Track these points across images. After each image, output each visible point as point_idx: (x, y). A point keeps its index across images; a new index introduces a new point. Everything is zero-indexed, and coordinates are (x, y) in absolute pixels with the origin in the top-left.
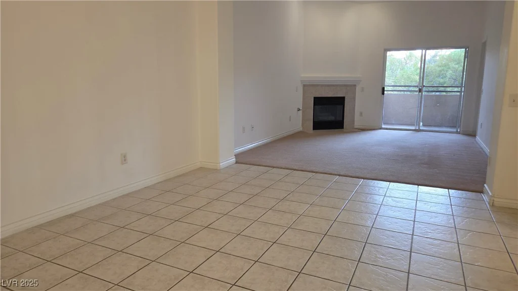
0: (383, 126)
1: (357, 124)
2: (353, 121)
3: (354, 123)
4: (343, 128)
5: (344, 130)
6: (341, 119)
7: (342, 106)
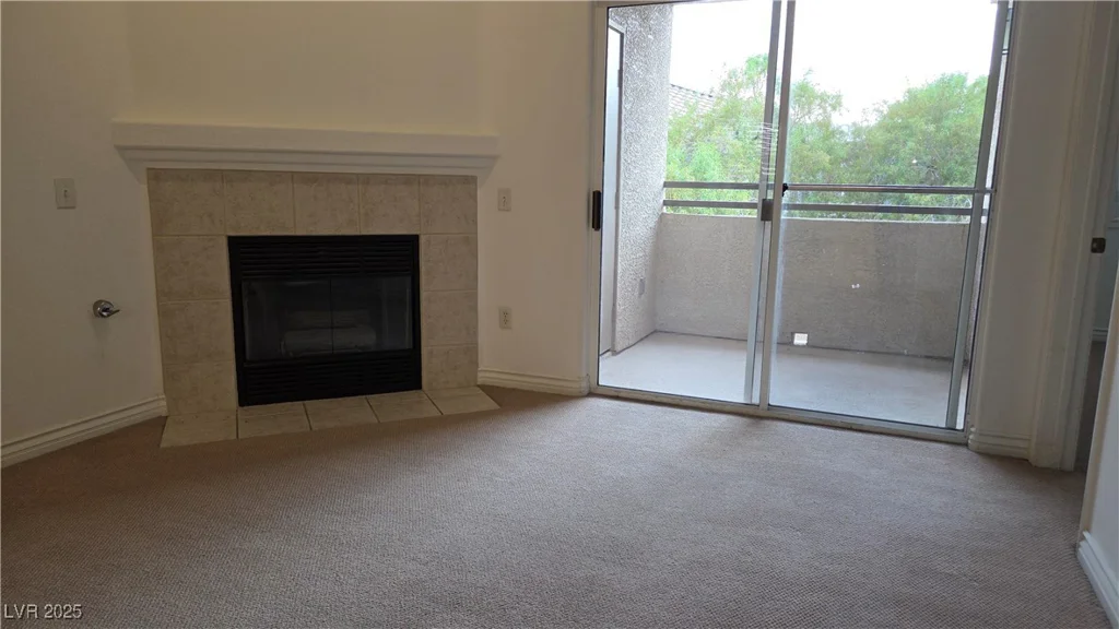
2: (472, 351)
3: (475, 363)
4: (417, 386)
6: (407, 344)
7: (408, 280)
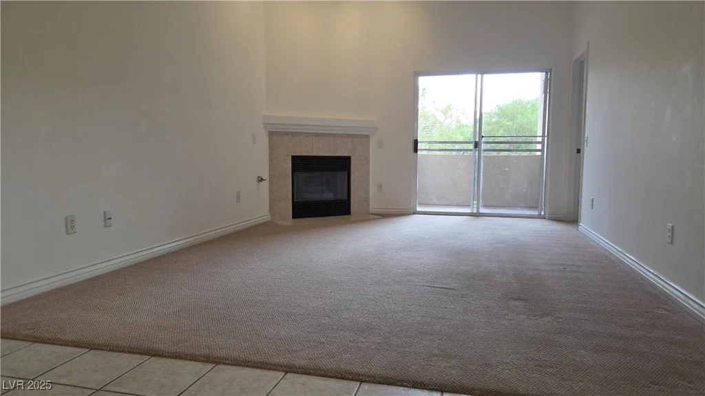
0: (419, 209)
1: (374, 206)
2: (367, 200)
3: (368, 204)
4: (349, 213)
5: (352, 217)
6: (346, 198)
7: (346, 173)
